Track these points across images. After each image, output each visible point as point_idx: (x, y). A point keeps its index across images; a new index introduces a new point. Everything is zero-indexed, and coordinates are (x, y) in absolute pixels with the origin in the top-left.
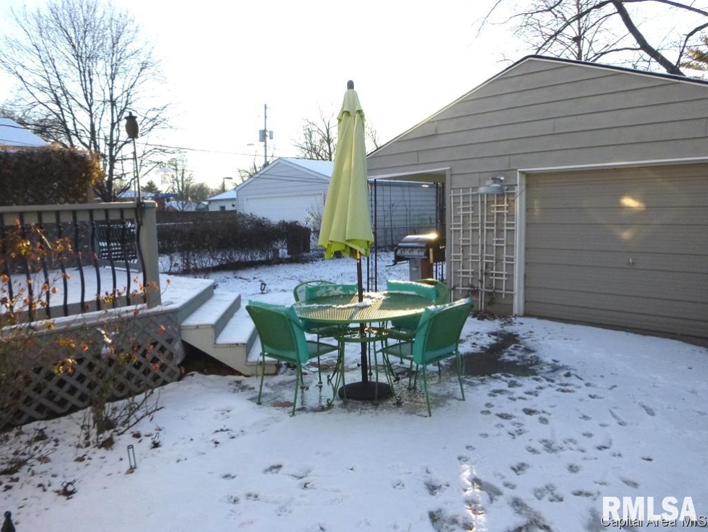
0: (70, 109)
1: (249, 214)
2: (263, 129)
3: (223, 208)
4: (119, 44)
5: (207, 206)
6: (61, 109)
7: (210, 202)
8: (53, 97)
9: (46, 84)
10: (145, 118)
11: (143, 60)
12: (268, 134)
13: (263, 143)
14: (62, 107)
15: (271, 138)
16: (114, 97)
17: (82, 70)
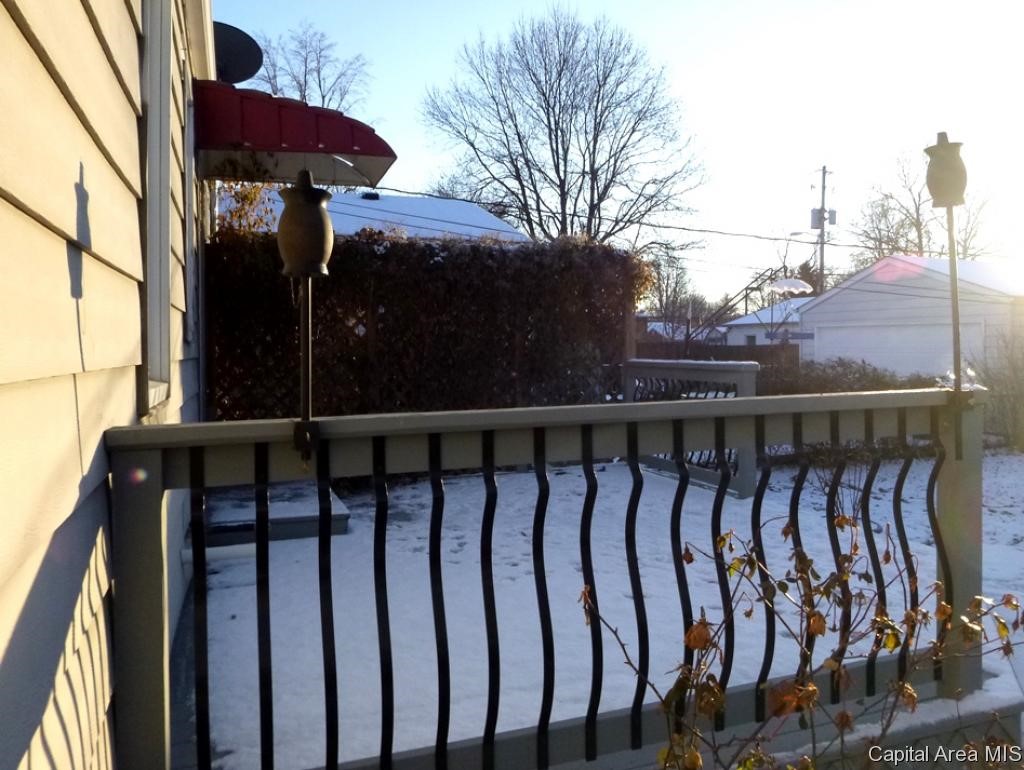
0: (535, 187)
1: (860, 362)
2: (819, 207)
3: (752, 339)
4: (607, 87)
5: (725, 336)
6: (523, 186)
7: (730, 328)
8: (513, 169)
9: (505, 151)
10: (640, 195)
11: (639, 106)
12: (826, 215)
13: (818, 231)
14: (525, 183)
15: (833, 222)
16: (596, 166)
17: (553, 127)
